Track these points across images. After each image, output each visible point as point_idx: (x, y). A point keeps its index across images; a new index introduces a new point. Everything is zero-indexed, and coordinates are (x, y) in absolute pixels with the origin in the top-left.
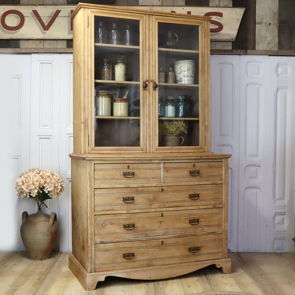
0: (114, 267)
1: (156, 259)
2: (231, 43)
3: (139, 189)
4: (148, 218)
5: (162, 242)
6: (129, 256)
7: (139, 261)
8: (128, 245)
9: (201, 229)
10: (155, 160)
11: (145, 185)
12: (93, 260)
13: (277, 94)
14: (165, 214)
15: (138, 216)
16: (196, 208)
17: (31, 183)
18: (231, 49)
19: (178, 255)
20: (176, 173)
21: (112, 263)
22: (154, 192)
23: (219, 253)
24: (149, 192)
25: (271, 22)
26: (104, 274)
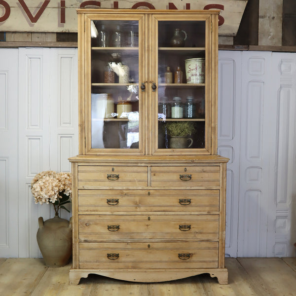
0: (98, 265)
1: (142, 262)
2: (233, 38)
3: (124, 191)
4: (134, 220)
5: (149, 246)
6: (113, 257)
7: (124, 262)
8: (112, 245)
9: (193, 235)
10: (141, 163)
11: (131, 188)
12: (77, 257)
13: (280, 92)
14: (152, 217)
15: (123, 218)
16: (188, 213)
17: (50, 188)
18: (233, 44)
19: (167, 260)
20: (165, 177)
21: (96, 262)
22: (140, 195)
23: (214, 262)
24: (135, 195)
25: (275, 15)
26: (88, 272)
